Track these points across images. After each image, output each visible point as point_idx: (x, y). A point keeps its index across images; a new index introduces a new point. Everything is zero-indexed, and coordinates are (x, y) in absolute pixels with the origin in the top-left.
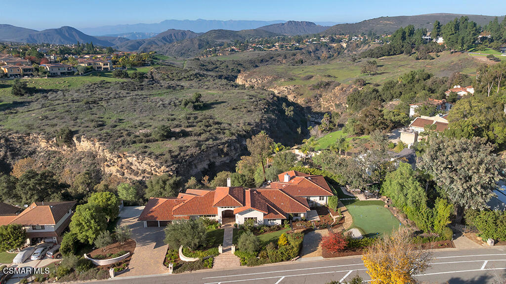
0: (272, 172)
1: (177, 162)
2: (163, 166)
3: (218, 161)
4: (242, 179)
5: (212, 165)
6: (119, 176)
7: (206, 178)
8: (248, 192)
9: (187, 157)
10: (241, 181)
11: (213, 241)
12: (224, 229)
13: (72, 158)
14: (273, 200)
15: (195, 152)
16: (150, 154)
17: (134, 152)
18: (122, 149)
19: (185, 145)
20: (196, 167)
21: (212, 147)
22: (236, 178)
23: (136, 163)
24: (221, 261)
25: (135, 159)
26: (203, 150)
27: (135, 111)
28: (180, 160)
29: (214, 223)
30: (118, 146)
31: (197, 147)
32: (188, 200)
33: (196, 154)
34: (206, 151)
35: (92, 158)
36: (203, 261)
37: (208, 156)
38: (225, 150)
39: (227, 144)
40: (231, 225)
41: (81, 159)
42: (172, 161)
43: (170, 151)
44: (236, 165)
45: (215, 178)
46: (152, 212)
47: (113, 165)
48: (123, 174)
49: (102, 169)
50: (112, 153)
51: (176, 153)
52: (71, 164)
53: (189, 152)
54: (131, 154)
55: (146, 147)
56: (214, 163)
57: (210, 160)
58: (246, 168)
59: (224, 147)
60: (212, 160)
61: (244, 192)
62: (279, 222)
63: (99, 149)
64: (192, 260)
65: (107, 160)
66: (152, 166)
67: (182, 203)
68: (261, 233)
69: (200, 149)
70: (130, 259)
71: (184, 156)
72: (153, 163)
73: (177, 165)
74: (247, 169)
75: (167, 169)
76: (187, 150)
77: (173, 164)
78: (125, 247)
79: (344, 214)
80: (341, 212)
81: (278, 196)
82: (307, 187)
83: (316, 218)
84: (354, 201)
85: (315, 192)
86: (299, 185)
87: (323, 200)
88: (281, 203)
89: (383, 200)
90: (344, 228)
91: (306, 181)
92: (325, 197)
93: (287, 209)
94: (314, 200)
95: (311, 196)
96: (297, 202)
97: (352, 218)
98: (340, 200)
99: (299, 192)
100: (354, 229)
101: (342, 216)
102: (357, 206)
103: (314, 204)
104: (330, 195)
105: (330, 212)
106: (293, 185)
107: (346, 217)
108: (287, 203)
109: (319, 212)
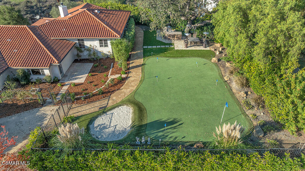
14: (6, 42)
79: (130, 72)
80: (128, 69)
81: (17, 37)
82: (82, 24)
83: (81, 78)
84: (165, 50)
85: (91, 32)
86: (70, 21)
87: (106, 46)
88: (14, 50)
89: (214, 50)
90: (108, 104)
91: (86, 14)
92: (109, 42)
93: (17, 60)
94: (91, 45)
95: (84, 40)
96: (44, 47)
97: (139, 82)
98: (144, 47)
99: (63, 31)
100: (125, 106)
101: (124, 76)
102: (164, 59)
103: (92, 53)
104: (115, 38)
105: (113, 67)
106: (60, 20)
107: (130, 79)
108: (24, 50)
109: (94, 67)
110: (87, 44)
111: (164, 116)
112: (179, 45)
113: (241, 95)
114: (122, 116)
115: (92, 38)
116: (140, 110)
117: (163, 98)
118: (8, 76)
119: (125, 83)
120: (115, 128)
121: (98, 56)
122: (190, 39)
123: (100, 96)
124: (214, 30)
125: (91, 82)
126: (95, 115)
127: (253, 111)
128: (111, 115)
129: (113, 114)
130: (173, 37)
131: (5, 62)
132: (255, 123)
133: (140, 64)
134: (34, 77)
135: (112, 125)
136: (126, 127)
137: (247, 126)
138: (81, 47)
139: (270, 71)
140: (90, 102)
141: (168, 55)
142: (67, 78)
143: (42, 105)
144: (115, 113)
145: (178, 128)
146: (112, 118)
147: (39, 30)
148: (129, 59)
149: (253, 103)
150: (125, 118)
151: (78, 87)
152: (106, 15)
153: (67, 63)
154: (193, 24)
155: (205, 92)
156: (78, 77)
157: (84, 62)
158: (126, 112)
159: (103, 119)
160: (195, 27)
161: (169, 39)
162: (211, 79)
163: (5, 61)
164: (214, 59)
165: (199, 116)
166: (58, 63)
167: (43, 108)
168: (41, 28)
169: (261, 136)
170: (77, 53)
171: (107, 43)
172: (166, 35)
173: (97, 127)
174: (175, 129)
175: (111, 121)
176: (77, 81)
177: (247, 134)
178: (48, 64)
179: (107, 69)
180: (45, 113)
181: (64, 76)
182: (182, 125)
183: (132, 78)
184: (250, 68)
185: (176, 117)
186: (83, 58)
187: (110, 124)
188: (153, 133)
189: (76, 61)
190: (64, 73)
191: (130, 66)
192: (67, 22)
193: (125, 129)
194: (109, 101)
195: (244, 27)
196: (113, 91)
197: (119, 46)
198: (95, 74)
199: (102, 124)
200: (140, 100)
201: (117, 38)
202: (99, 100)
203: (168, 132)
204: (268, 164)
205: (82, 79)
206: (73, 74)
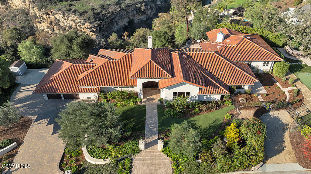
0: (199, 29)
1: (100, 19)
2: (87, 23)
3: (137, 18)
4: (165, 38)
5: (131, 22)
6: (50, 32)
7: (126, 34)
8: (175, 55)
9: (109, 15)
10: (164, 40)
11: (132, 126)
12: (145, 106)
13: (7, 15)
14: (209, 66)
15: (116, 10)
16: (75, 11)
17: (60, 10)
18: (49, 6)
19: (106, 3)
20: (117, 24)
21: (131, 5)
22: (157, 36)
23: (63, 20)
24: (144, 164)
25: (61, 16)
26: (123, 8)
28: (102, 17)
29: (132, 96)
30: (45, 4)
31: (117, 5)
32: (99, 65)
33: (116, 11)
34: (126, 10)
35: (25, 15)
36: (116, 165)
37: (127, 14)
38: (143, 8)
39: (144, 3)
40: (153, 99)
41: (16, 16)
42: (95, 18)
43: (93, 9)
44: (153, 22)
45: (134, 34)
46: (52, 81)
47: (44, 22)
48: (53, 30)
49: (35, 26)
50: (40, 10)
51: (98, 11)
52: (8, 20)
53: (110, 10)
54: (57, 12)
55: (71, 5)
56: (133, 20)
57: (129, 18)
58: (164, 24)
59: (141, 6)
60: (131, 18)
61: (171, 55)
62: (217, 97)
63: (29, 6)
64: (100, 162)
65: (37, 17)
66: (77, 23)
67: (91, 70)
68: (195, 114)
69: (120, 7)
70: (16, 153)
71: (105, 14)
72: (78, 20)
73: (99, 22)
74: (165, 26)
75: (91, 26)
76: (109, 8)
77: (96, 21)
78: (13, 132)
83: (261, 90)
86: (238, 47)
87: (267, 65)
88: (219, 71)
90: (308, 108)
91: (246, 41)
94: (257, 65)
99: (239, 55)
101: (294, 88)
108: (226, 71)
112: (307, 62)
119: (303, 94)
125: (274, 93)
133: (296, 79)
151: (269, 97)
178: (251, 82)
183: (303, 90)
201: (281, 61)
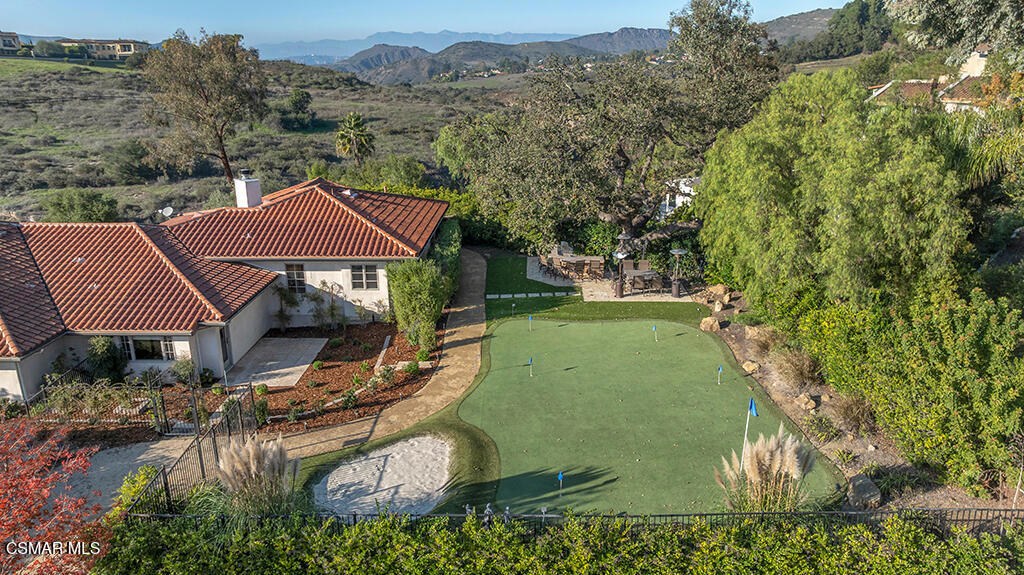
27: (118, 125)
79: (446, 355)
80: (440, 348)
81: (104, 253)
82: (303, 222)
83: (288, 374)
84: (554, 303)
85: (329, 244)
86: (266, 214)
87: (373, 285)
88: (89, 284)
89: (705, 303)
90: (372, 432)
91: (315, 198)
92: (381, 273)
93: (94, 312)
94: (324, 283)
95: (305, 267)
96: (183, 278)
97: (472, 378)
98: (488, 297)
99: (244, 239)
100: (429, 437)
101: (424, 365)
102: (551, 323)
103: (326, 306)
104: (402, 257)
105: (391, 344)
106: (237, 212)
107: (445, 370)
108: (120, 285)
109: (329, 347)
110: (314, 278)
111: (556, 461)
112: (597, 291)
113: (799, 406)
114: (418, 461)
115: (332, 257)
116: (476, 445)
117: (550, 416)
118: (59, 357)
119: (429, 383)
120: (396, 493)
121: (345, 318)
122: (630, 273)
123: (348, 413)
124: (702, 234)
125: (319, 385)
126: (332, 457)
127: (841, 443)
128: (383, 459)
129: (389, 458)
130: (577, 271)
131: (58, 317)
132: (850, 473)
133: (477, 336)
134: (139, 366)
135: (385, 484)
136: (430, 491)
137: (827, 482)
138: (292, 290)
139: (879, 323)
140: (315, 427)
141: (563, 314)
142: (242, 375)
143: (160, 436)
144: (394, 454)
145: (604, 490)
146: (384, 467)
147: (170, 237)
148: (441, 322)
149: (838, 422)
150: (427, 467)
151: (278, 396)
152: (378, 203)
153: (245, 329)
154: (638, 235)
155: (684, 402)
156: (277, 372)
157: (300, 336)
158: (430, 452)
159: (355, 470)
160: (643, 242)
161: (566, 277)
162: (703, 369)
163: (58, 314)
164: (707, 321)
165: (669, 459)
166: (222, 319)
167: (161, 443)
168: (176, 231)
169: (873, 501)
170: (278, 309)
171: (375, 277)
172: (556, 264)
173: (334, 492)
174: (589, 493)
175: (381, 475)
176: (272, 383)
177: (830, 502)
178: (190, 321)
179: (373, 353)
180: (166, 454)
181: (234, 370)
182: (613, 484)
183: (451, 370)
184: (820, 324)
185: (595, 464)
186: (296, 324)
187: (378, 483)
188: (520, 505)
189: (273, 333)
190: (234, 363)
191: (445, 342)
192: (257, 218)
193: (429, 495)
194: (377, 427)
195: (786, 201)
196: (391, 401)
197: (414, 279)
198: (332, 364)
199: (354, 484)
200: (476, 421)
201: (408, 257)
202: (343, 422)
203: (570, 502)
204: (901, 558)
205: (291, 376)
206: (261, 364)
